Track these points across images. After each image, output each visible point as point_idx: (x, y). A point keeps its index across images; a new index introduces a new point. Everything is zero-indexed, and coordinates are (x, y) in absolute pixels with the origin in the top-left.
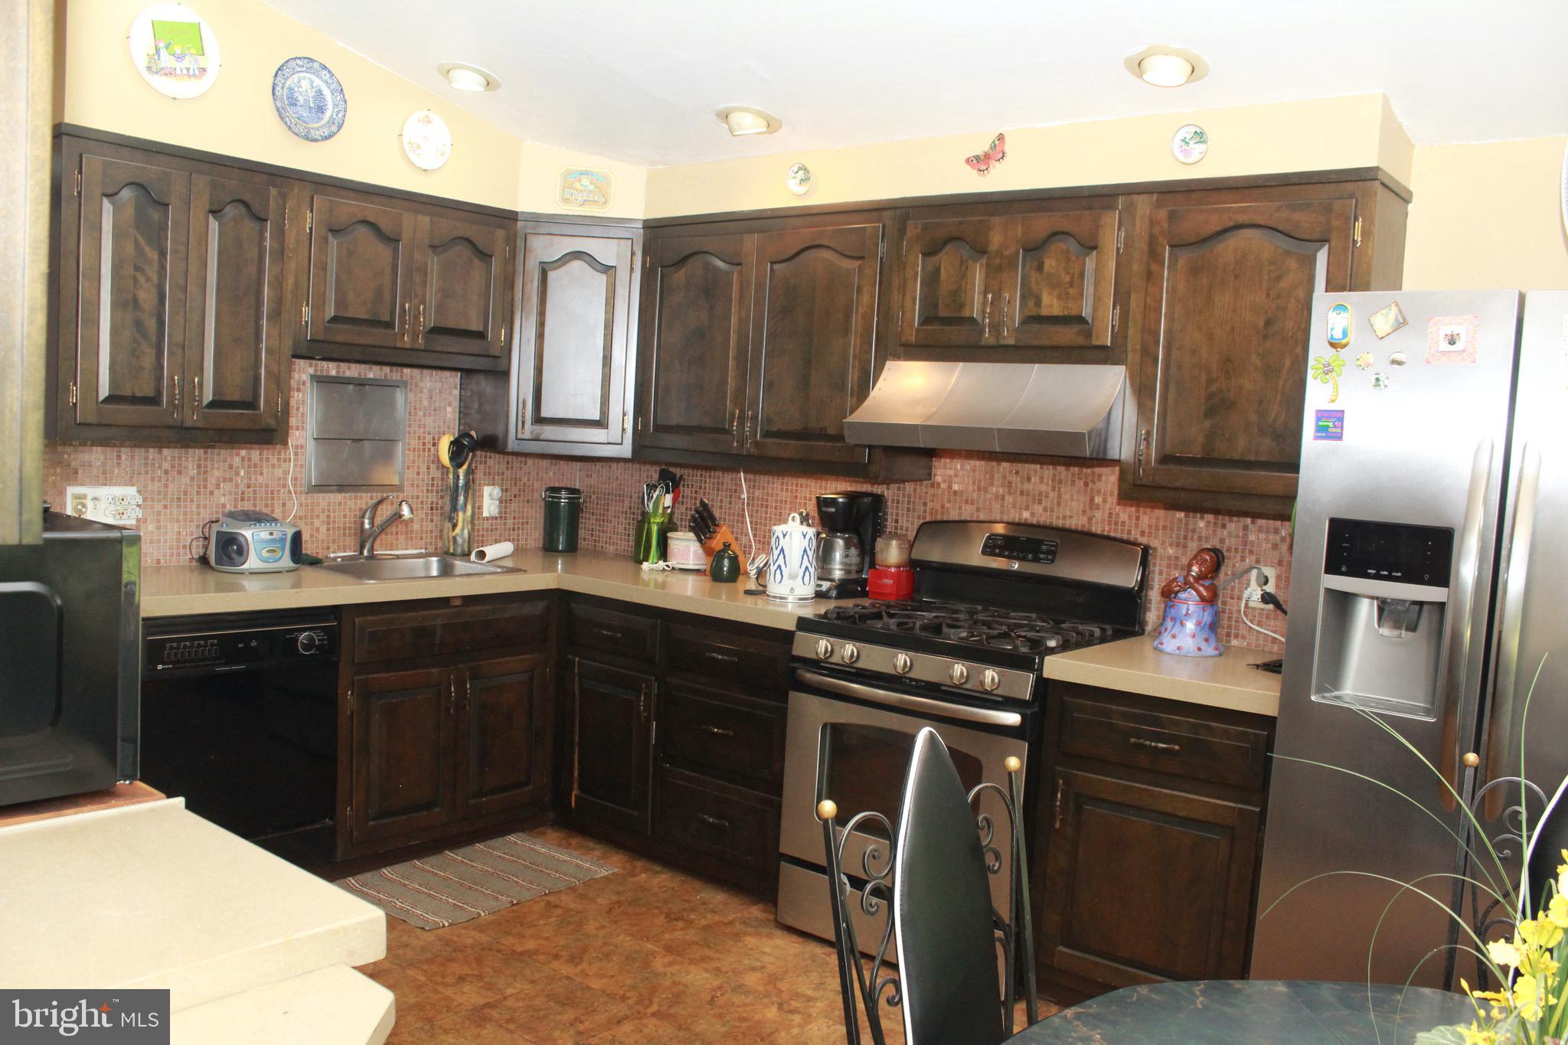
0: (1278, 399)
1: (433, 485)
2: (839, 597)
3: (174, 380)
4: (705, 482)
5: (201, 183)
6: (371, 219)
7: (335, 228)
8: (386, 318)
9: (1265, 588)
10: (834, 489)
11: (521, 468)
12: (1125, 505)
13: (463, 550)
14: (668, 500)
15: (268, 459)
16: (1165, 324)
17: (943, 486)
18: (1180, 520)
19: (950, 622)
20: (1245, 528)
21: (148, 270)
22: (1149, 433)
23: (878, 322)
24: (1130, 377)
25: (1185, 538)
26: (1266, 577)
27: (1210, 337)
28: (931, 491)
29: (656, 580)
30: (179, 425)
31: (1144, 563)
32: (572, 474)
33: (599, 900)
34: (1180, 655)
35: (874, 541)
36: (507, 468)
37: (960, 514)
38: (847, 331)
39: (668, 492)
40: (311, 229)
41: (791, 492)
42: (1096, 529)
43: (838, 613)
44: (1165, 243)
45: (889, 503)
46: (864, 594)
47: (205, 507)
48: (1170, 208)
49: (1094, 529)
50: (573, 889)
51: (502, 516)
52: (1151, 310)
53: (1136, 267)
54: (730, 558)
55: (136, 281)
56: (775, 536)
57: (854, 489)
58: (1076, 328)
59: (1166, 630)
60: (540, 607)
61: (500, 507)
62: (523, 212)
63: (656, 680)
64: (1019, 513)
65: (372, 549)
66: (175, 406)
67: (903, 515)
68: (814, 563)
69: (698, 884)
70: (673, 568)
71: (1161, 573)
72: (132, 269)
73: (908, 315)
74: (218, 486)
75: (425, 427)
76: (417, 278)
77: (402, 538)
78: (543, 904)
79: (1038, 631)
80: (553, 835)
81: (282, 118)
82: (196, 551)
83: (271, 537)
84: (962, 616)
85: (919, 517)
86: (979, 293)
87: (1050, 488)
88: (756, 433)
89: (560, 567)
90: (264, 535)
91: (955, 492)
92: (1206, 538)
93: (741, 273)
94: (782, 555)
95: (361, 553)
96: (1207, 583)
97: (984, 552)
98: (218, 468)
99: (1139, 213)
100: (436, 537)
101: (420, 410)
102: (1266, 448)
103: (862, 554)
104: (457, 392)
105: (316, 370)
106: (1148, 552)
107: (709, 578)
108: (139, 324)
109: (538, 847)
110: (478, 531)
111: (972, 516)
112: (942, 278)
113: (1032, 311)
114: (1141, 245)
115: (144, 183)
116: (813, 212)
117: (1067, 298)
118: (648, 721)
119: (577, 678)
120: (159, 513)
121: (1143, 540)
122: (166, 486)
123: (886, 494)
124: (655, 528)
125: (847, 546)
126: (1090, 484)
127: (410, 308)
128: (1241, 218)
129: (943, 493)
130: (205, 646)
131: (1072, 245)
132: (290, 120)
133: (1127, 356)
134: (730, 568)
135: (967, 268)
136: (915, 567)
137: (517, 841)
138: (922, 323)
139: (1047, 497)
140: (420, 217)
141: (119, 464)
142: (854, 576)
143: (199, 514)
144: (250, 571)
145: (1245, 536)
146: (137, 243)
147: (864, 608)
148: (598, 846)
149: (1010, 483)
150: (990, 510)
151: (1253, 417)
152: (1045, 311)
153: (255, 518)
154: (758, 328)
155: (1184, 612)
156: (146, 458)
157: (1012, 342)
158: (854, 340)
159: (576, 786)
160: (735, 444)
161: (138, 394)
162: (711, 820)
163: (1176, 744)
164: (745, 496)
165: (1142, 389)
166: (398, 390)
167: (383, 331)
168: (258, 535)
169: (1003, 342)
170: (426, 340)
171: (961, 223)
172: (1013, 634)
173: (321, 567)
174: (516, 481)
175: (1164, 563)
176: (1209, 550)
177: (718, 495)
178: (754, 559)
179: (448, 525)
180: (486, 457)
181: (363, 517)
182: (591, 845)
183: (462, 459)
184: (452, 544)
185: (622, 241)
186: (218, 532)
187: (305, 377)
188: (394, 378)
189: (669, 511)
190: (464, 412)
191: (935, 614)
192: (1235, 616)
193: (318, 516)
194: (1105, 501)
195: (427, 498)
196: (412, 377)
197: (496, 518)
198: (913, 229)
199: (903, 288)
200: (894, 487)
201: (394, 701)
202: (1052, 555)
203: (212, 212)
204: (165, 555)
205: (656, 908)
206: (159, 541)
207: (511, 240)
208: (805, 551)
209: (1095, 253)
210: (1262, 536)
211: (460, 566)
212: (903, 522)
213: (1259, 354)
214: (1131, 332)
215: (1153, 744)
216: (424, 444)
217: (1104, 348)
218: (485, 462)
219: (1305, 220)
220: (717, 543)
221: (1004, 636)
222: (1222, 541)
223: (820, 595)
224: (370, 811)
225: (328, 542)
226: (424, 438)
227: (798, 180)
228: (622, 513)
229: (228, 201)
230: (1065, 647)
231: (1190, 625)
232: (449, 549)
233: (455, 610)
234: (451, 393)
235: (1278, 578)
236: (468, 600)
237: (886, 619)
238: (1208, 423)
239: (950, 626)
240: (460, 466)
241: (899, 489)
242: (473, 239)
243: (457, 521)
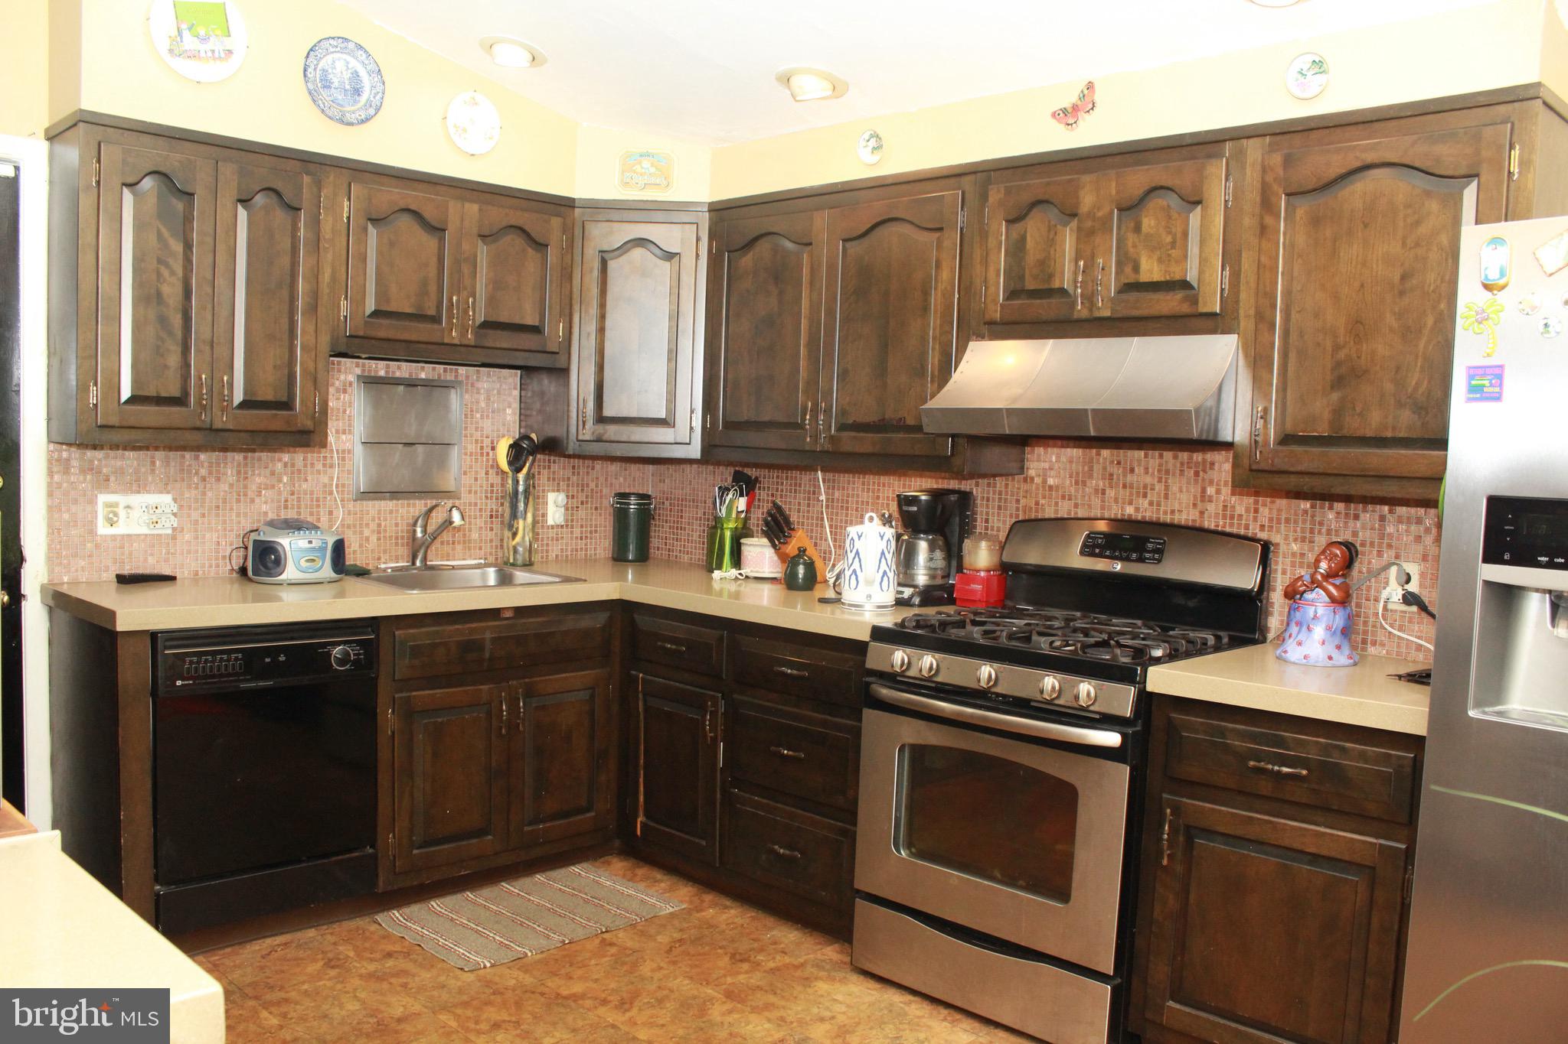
0: (1419, 364)
1: (492, 492)
2: (923, 604)
3: (201, 379)
4: (782, 483)
5: (228, 171)
6: (413, 207)
7: (374, 217)
8: (432, 312)
9: (1407, 587)
10: (919, 487)
11: (588, 473)
12: (1241, 494)
13: (524, 560)
14: (742, 503)
15: (312, 464)
16: (1283, 285)
17: (1037, 480)
18: (1305, 512)
19: (1041, 629)
20: (1382, 518)
21: (171, 261)
22: (1266, 410)
23: (959, 299)
24: (1243, 347)
25: (1312, 531)
26: (1408, 574)
27: (1336, 297)
28: (1024, 487)
29: (729, 590)
30: (208, 426)
31: (1265, 561)
32: (642, 480)
33: (660, 938)
34: (1306, 664)
35: (961, 542)
36: (573, 473)
37: (1056, 511)
38: (925, 309)
39: (742, 495)
40: (349, 218)
41: (873, 492)
42: (1209, 524)
43: (918, 621)
44: (1281, 191)
45: (979, 502)
46: (952, 601)
47: (245, 515)
48: (1286, 151)
49: (1206, 525)
50: (633, 926)
51: (569, 524)
52: (1266, 269)
53: (1247, 221)
54: (805, 564)
55: (159, 274)
56: (850, 538)
57: (940, 487)
58: (1179, 295)
59: (1290, 636)
60: (600, 619)
61: (566, 515)
62: (580, 199)
63: (723, 699)
64: (1122, 508)
65: (425, 559)
66: (204, 407)
67: (993, 514)
68: (894, 567)
69: (770, 921)
70: (747, 577)
71: (1284, 572)
72: (155, 262)
73: (992, 289)
74: (259, 494)
75: (482, 431)
76: (466, 269)
77: (459, 547)
78: (597, 941)
79: (1143, 639)
80: (619, 864)
81: (314, 101)
82: (237, 563)
83: (310, 546)
84: (1056, 624)
85: (1011, 516)
86: (1069, 262)
87: (1156, 480)
88: (830, 427)
89: (630, 577)
90: (303, 543)
91: (1051, 488)
92: (1336, 531)
93: (811, 255)
94: (857, 559)
95: (414, 563)
96: (1338, 581)
97: (1082, 553)
98: (259, 475)
99: (1249, 160)
100: (497, 547)
101: (477, 412)
102: (1405, 422)
103: (949, 557)
104: (516, 393)
105: (363, 371)
106: (1269, 548)
107: (784, 586)
108: (163, 320)
109: (602, 880)
110: (542, 541)
111: (1069, 513)
112: (1028, 247)
113: (1130, 277)
114: (1253, 196)
115: (167, 172)
116: (887, 182)
117: (1169, 261)
118: (715, 740)
119: (641, 696)
120: (196, 522)
121: (1263, 535)
122: (204, 494)
123: (974, 492)
124: (728, 534)
125: (932, 548)
126: (1201, 473)
127: (458, 301)
128: (1370, 157)
129: (1037, 489)
130: (229, 660)
131: (1173, 201)
132: (324, 103)
133: (1239, 324)
134: (805, 574)
135: (1056, 233)
136: (1007, 570)
137: (581, 873)
138: (1007, 298)
139: (1153, 489)
140: (467, 205)
141: (153, 471)
142: (939, 581)
143: (239, 523)
144: (289, 582)
145: (1382, 528)
146: (159, 234)
147: (949, 615)
148: (665, 878)
149: (1111, 475)
150: (1090, 506)
151: (1389, 387)
152: (1144, 277)
153: (294, 526)
154: (831, 313)
155: (1311, 614)
156: (182, 464)
157: (1107, 313)
158: (934, 321)
159: (641, 813)
160: (808, 439)
161: (164, 394)
162: (782, 851)
163: (1304, 769)
164: (823, 497)
165: (1257, 360)
166: (453, 391)
167: (429, 326)
168: (296, 543)
169: (1097, 314)
170: (476, 334)
171: (1048, 184)
172: (1112, 642)
173: (369, 579)
174: (583, 487)
175: (1288, 560)
176: (1340, 543)
177: (795, 498)
178: (834, 566)
179: (508, 534)
180: (549, 461)
181: (415, 524)
182: (659, 875)
183: (521, 462)
184: (512, 553)
185: (687, 226)
186: (255, 541)
187: (351, 378)
188: (448, 378)
189: (743, 515)
190: (524, 415)
191: (1026, 621)
192: (1371, 619)
193: (367, 525)
194: (1218, 492)
195: (486, 504)
196: (467, 377)
197: (562, 526)
198: (995, 195)
199: (985, 261)
200: (983, 482)
201: (440, 720)
202: (1159, 554)
203: (240, 201)
204: (203, 566)
205: (720, 948)
206: (197, 552)
207: (568, 229)
208: (883, 553)
209: (1199, 207)
210: (1403, 527)
211: (520, 576)
212: (995, 522)
213: (1395, 314)
214: (1243, 296)
215: (1276, 768)
216: (482, 448)
217: (1213, 315)
218: (549, 467)
219: (1449, 155)
220: (791, 549)
221: (1104, 644)
222: (1355, 534)
223: (900, 603)
224: (414, 838)
225: (379, 552)
226: (482, 442)
227: (869, 149)
228: (697, 520)
229: (258, 189)
230: (1173, 656)
231: (1319, 631)
232: (509, 559)
233: (505, 622)
234: (510, 395)
235: (1422, 575)
236: (520, 611)
237: (969, 627)
238: (1335, 396)
239: (1041, 634)
240: (519, 470)
241: (989, 485)
242: (526, 228)
243: (517, 529)
